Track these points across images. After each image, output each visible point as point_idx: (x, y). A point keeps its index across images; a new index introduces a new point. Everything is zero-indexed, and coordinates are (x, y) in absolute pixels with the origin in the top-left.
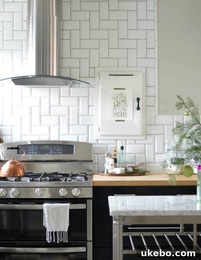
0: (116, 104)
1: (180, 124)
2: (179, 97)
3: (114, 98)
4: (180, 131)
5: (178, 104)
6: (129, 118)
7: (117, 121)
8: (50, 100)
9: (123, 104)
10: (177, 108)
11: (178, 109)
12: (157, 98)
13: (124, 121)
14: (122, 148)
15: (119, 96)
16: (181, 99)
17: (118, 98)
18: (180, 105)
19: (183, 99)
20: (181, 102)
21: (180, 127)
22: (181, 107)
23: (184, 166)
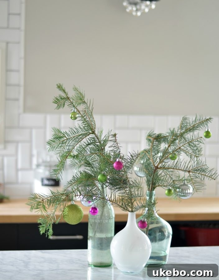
1: (61, 132)
2: (60, 87)
4: (60, 145)
5: (58, 100)
10: (56, 105)
11: (59, 107)
12: (22, 89)
16: (64, 91)
18: (62, 101)
19: (66, 91)
20: (64, 95)
21: (60, 137)
22: (64, 104)
23: (67, 205)
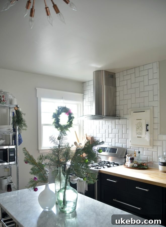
0: (137, 128)
3: (136, 125)
6: (143, 136)
7: (138, 137)
8: (112, 126)
9: (141, 128)
13: (141, 137)
14: (139, 152)
15: (139, 124)
17: (138, 125)
